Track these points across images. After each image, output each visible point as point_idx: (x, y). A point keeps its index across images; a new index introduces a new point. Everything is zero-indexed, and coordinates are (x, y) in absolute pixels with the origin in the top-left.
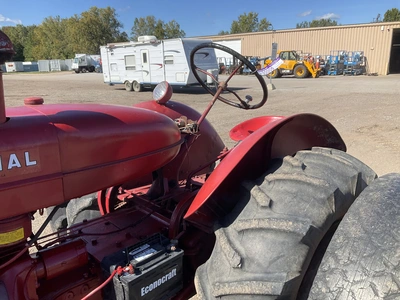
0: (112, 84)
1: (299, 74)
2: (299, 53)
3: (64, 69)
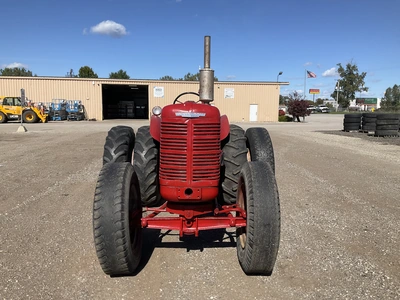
1: (28, 119)
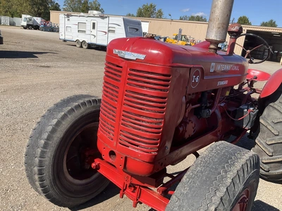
0: (65, 41)
2: (188, 37)
3: (12, 24)
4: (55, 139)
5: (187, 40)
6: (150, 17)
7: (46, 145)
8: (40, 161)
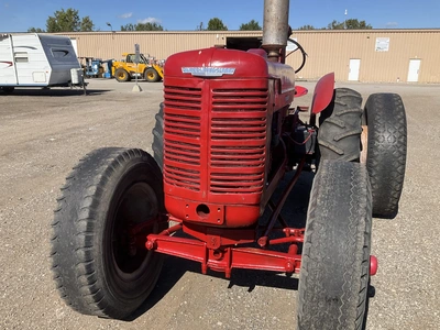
1: (150, 77)
2: (146, 56)
4: (100, 215)
5: (146, 61)
6: (72, 30)
7: (90, 228)
8: (87, 253)
